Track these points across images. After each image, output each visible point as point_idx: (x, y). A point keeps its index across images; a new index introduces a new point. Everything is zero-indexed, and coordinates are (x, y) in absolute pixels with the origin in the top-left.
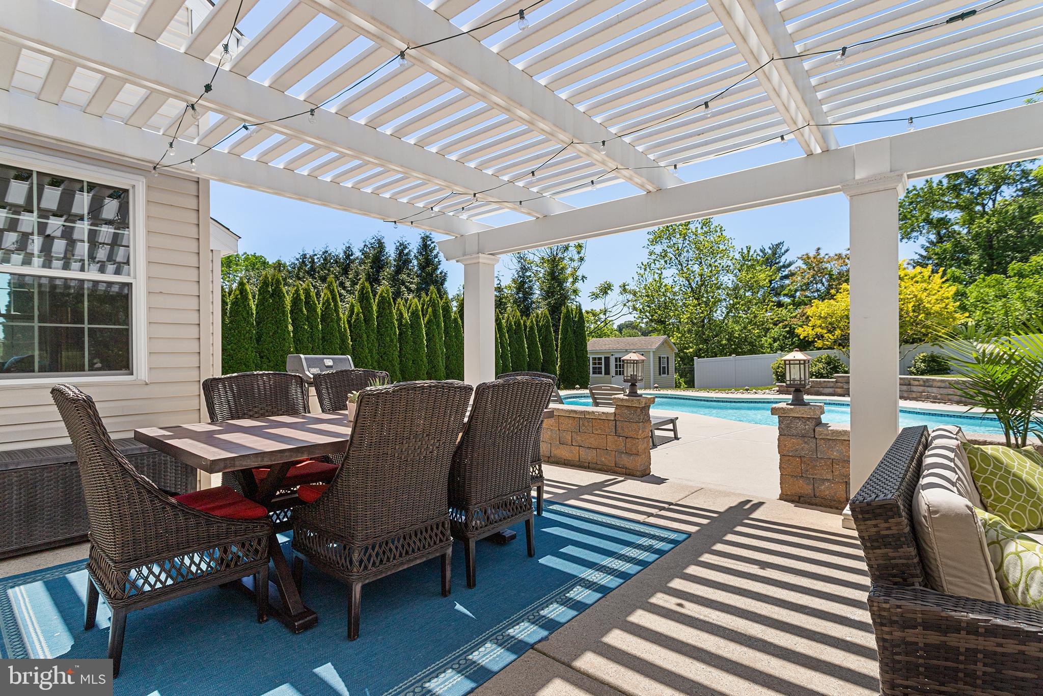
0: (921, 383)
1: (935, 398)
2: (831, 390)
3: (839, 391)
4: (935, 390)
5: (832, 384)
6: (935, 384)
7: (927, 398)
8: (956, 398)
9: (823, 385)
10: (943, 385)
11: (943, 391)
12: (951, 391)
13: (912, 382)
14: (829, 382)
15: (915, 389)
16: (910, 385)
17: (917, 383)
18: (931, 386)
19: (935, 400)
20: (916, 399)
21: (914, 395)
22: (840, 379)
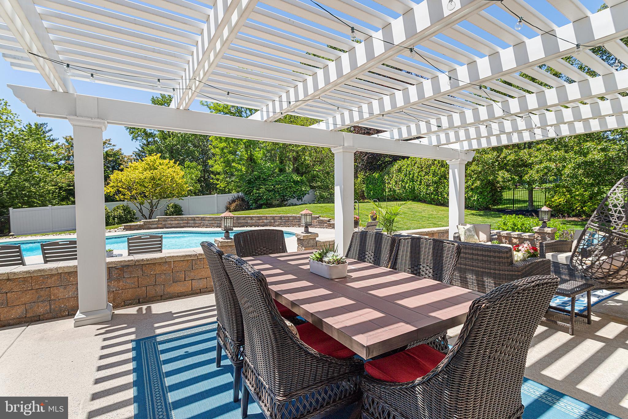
0: (200, 219)
1: (207, 225)
2: (156, 226)
3: (160, 226)
4: (207, 222)
5: (156, 222)
6: (207, 219)
7: (203, 226)
8: (216, 225)
9: (152, 223)
10: (210, 219)
11: (210, 222)
12: (213, 222)
13: (196, 218)
14: (154, 221)
15: (197, 222)
16: (194, 220)
17: (198, 219)
18: (205, 220)
19: (207, 226)
20: (198, 227)
21: (197, 225)
22: (160, 219)
